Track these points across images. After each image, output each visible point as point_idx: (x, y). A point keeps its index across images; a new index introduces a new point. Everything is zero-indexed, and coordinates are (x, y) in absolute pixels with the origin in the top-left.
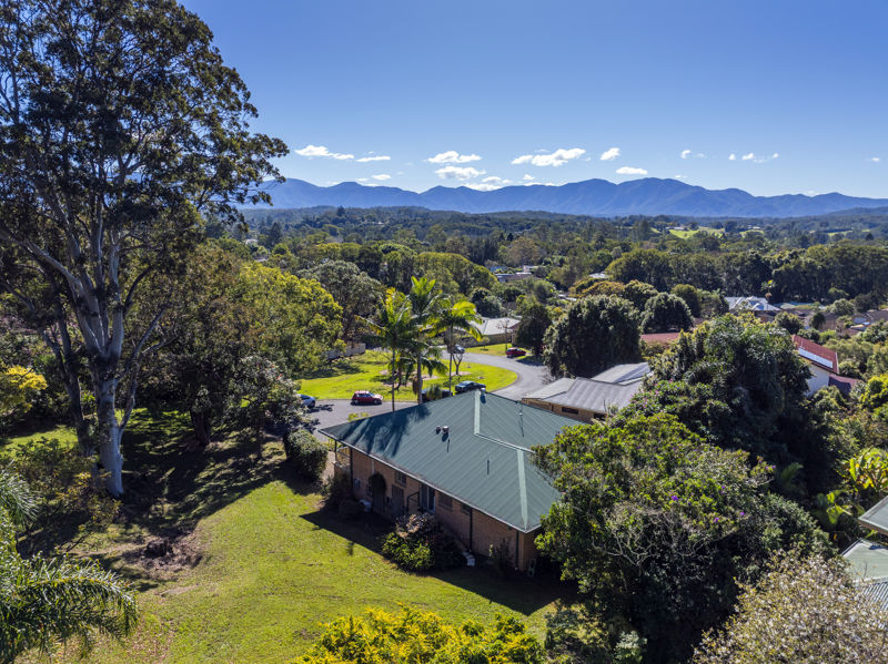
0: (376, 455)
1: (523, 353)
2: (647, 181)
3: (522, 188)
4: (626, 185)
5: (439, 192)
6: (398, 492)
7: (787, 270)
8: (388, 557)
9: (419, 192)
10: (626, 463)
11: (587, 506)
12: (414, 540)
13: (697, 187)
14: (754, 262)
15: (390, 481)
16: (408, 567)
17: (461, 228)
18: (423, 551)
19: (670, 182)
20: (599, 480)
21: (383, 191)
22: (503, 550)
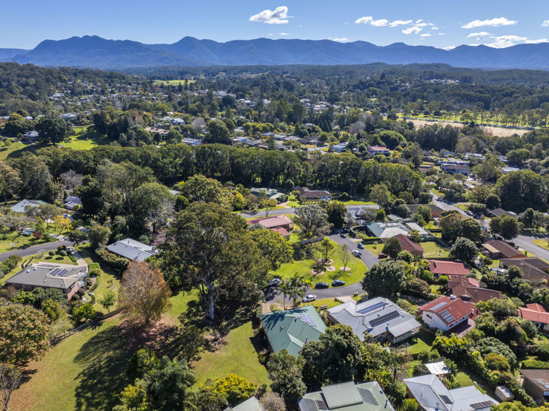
0: (266, 329)
16: (260, 362)
18: (264, 359)
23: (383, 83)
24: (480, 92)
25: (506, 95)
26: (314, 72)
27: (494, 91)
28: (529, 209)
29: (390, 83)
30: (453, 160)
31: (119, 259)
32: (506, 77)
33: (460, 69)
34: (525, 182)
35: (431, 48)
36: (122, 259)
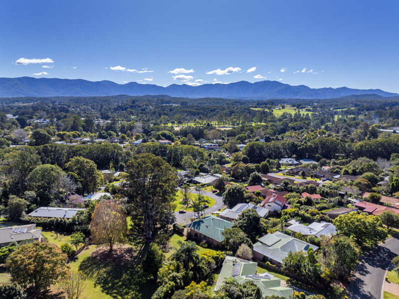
0: (196, 230)
1: (217, 191)
2: (265, 82)
3: (211, 85)
4: (256, 83)
5: (174, 86)
6: (200, 236)
7: (303, 148)
8: (201, 246)
9: (165, 87)
10: (232, 234)
11: (228, 239)
12: (205, 244)
13: (287, 85)
14: (292, 145)
15: (199, 234)
16: (204, 248)
17: (186, 112)
18: (206, 245)
19: (275, 82)
20: (229, 236)
21: (148, 86)
22: (217, 245)
23: (135, 106)
24: (197, 109)
25: (212, 111)
26: (77, 101)
27: (205, 109)
28: (268, 159)
29: (139, 107)
30: (208, 144)
31: (49, 220)
32: (205, 102)
33: (177, 98)
34: (257, 148)
35: (155, 86)
36: (51, 219)
